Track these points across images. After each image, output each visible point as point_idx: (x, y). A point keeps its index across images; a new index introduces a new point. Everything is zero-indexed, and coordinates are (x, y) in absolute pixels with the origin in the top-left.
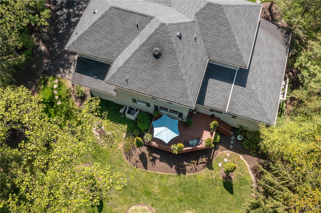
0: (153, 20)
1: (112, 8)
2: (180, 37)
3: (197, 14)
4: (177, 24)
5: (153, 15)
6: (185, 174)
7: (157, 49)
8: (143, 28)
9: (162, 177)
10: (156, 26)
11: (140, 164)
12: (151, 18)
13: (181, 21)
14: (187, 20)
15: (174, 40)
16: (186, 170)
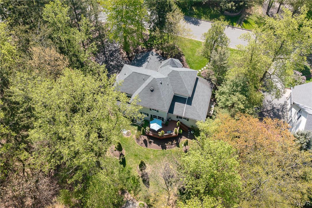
0: (150, 77)
1: (133, 72)
2: (161, 84)
3: (168, 75)
4: (160, 78)
5: (150, 75)
6: (166, 149)
7: (152, 88)
8: (146, 80)
9: (154, 151)
10: (152, 79)
11: (144, 144)
12: (150, 76)
13: (162, 77)
14: (164, 77)
15: (159, 84)
16: (166, 147)
